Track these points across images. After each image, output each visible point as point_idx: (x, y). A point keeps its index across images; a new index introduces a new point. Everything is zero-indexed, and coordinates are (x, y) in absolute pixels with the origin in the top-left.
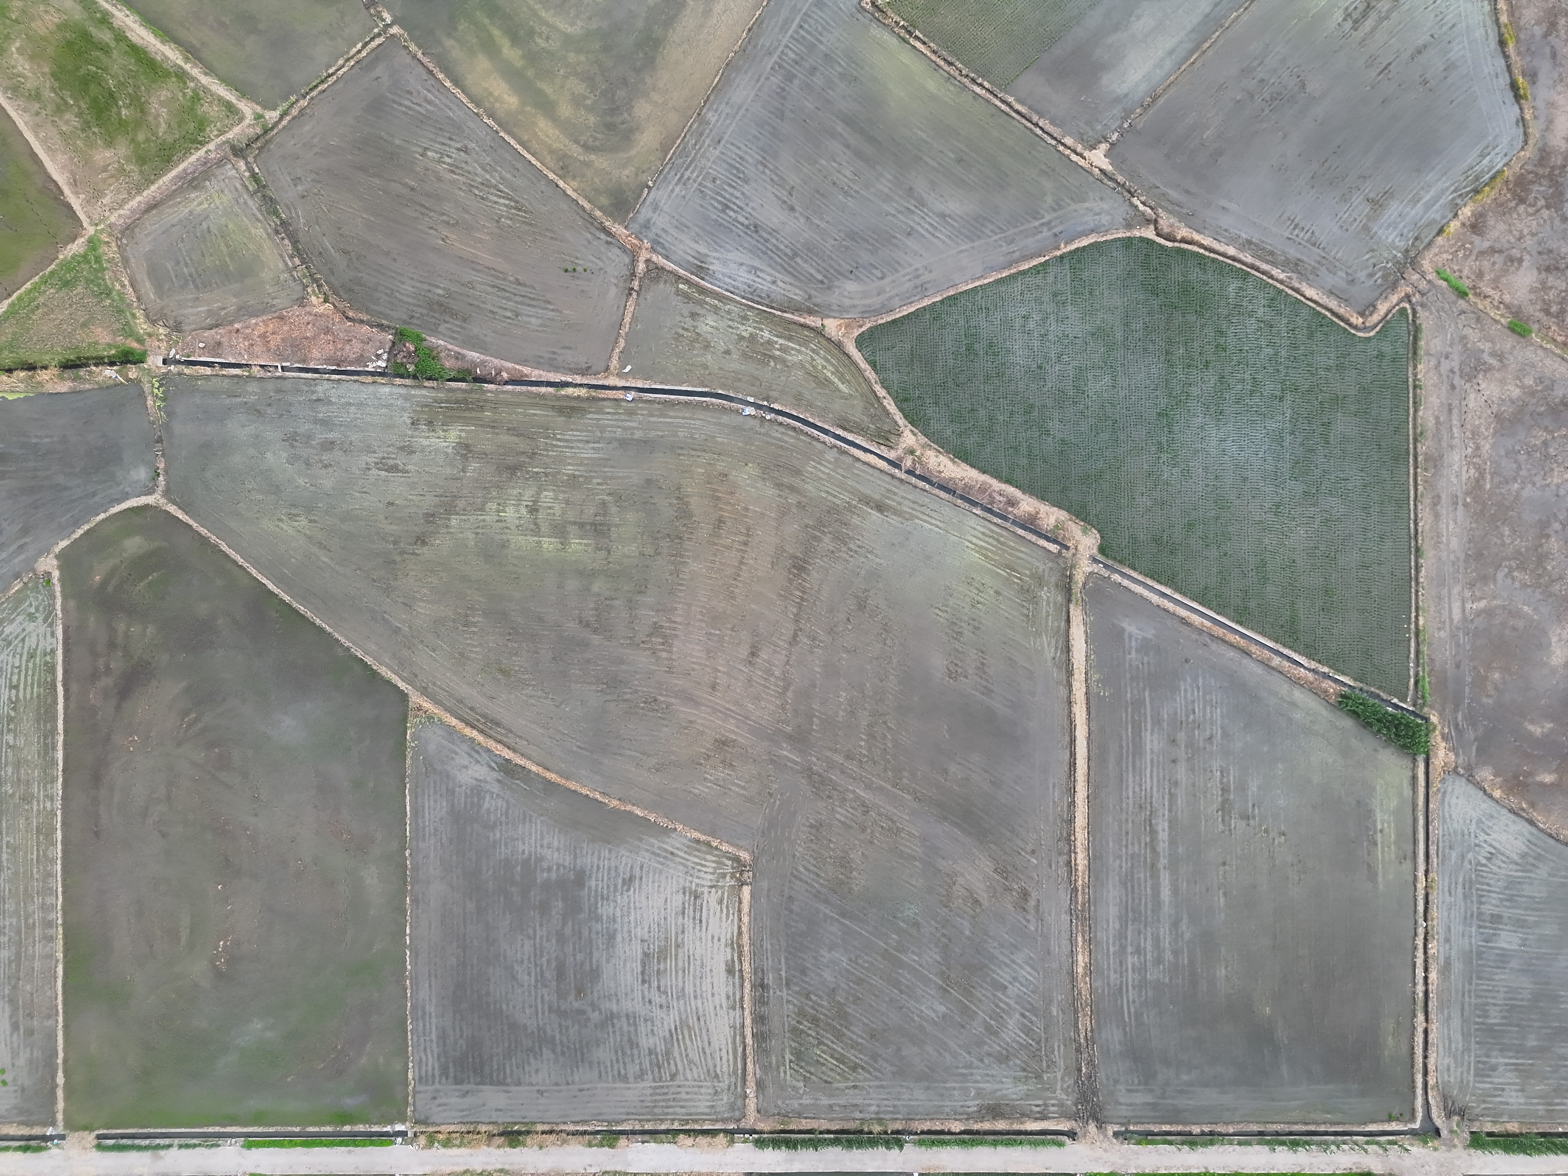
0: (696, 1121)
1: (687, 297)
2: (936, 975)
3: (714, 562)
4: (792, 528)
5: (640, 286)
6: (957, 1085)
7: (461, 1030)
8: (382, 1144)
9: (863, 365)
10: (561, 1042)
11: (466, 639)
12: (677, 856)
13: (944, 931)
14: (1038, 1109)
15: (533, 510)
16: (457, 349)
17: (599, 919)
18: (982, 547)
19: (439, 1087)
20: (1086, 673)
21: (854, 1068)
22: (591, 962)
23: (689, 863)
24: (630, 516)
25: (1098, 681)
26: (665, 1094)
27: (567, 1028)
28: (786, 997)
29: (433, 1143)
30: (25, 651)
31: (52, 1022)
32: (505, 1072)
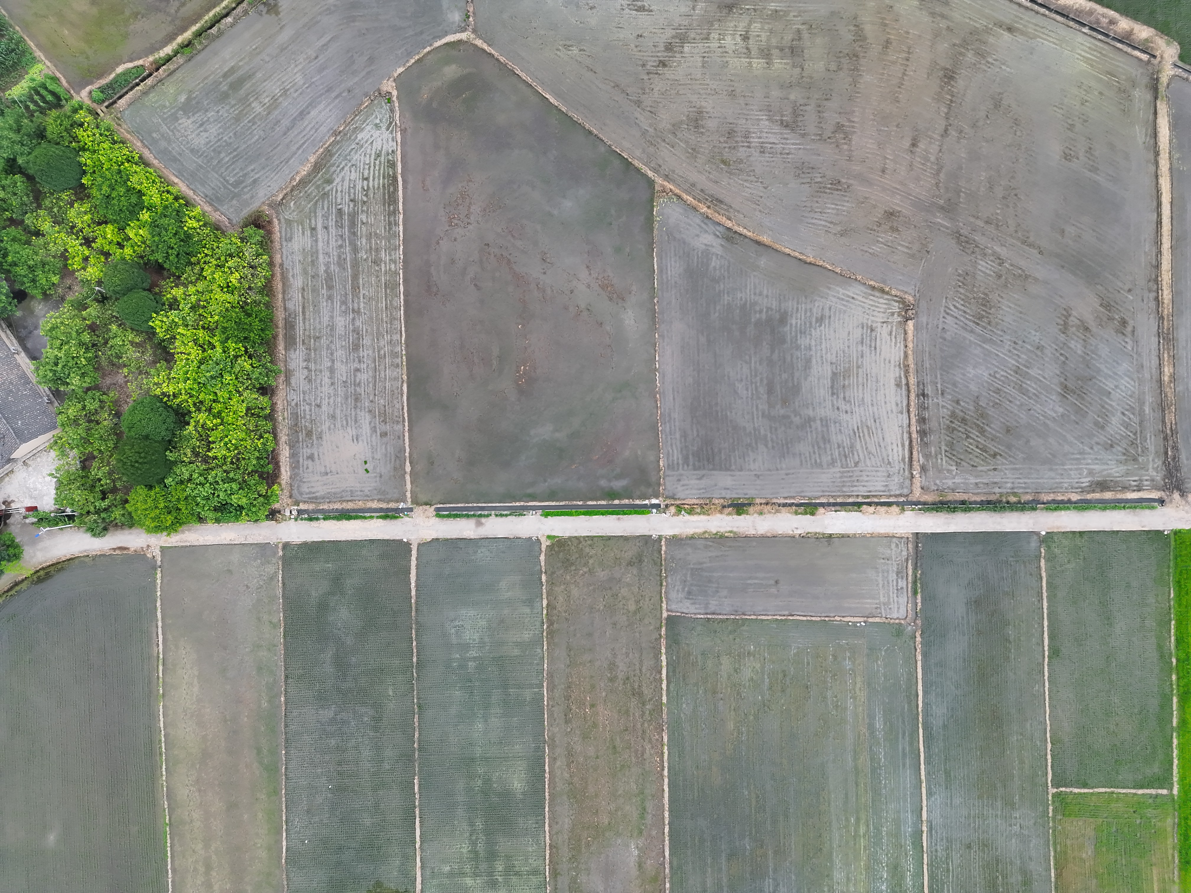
0: (874, 496)
2: (1056, 385)
3: (883, 74)
4: (943, 46)
6: (1073, 467)
7: (698, 431)
8: (643, 513)
10: (772, 440)
11: (697, 138)
12: (857, 300)
13: (1062, 352)
14: (1135, 483)
15: (745, 38)
17: (798, 348)
18: (1088, 58)
19: (683, 472)
20: (1170, 153)
21: (994, 455)
22: (793, 379)
23: (866, 306)
24: (819, 41)
25: (1178, 159)
26: (850, 477)
27: (776, 429)
28: (941, 403)
29: (681, 511)
30: (373, 152)
31: (400, 427)
32: (730, 461)
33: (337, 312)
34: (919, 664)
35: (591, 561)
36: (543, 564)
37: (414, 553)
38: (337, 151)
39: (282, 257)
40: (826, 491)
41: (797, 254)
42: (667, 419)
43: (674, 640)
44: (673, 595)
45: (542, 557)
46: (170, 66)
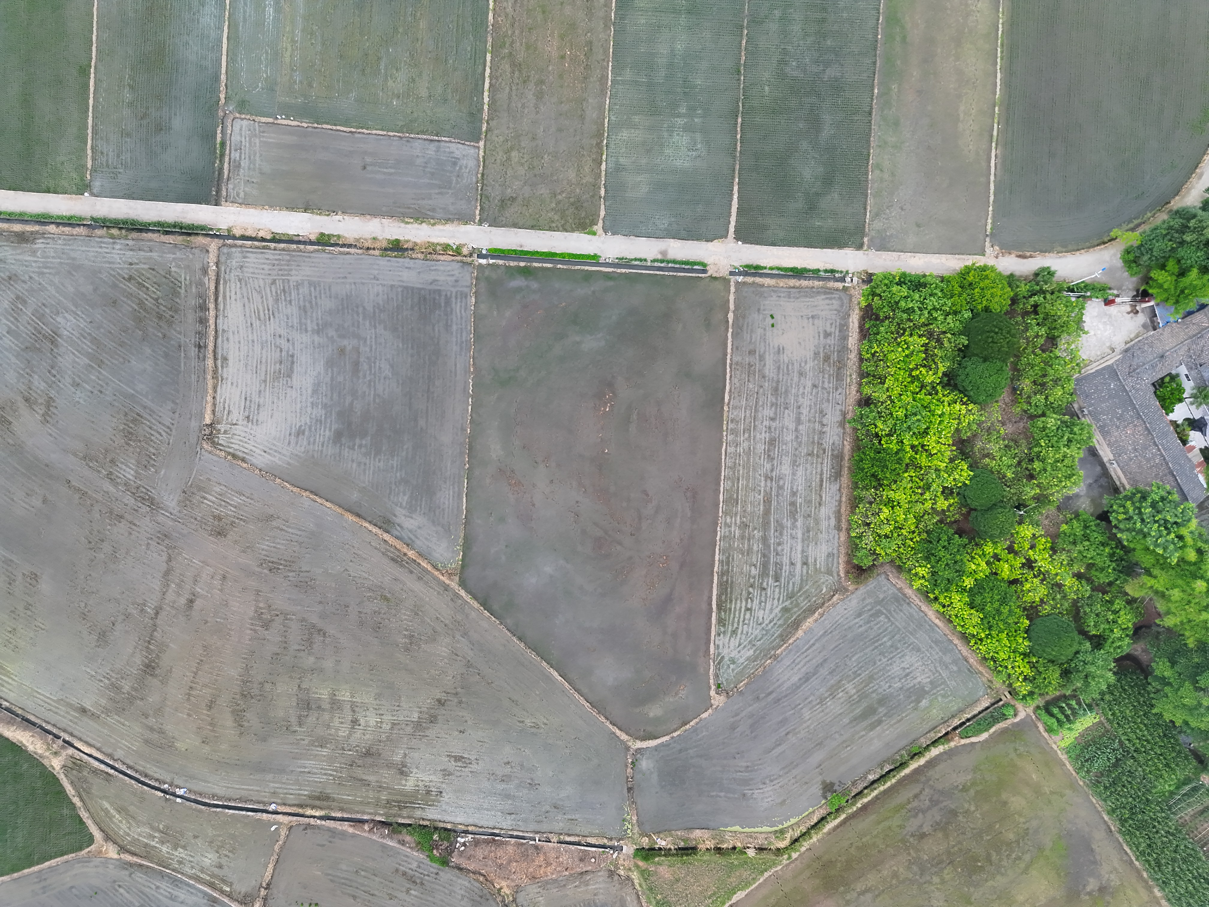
0: (257, 248)
1: (224, 881)
2: (63, 345)
3: (218, 675)
4: (153, 698)
5: (259, 891)
6: (51, 260)
7: (434, 330)
8: (496, 250)
9: (89, 823)
10: (358, 314)
11: (412, 626)
12: (261, 450)
13: (53, 379)
15: (355, 722)
16: (404, 848)
17: (325, 406)
18: (5, 675)
19: (452, 289)
21: (130, 278)
22: (333, 374)
23: (253, 443)
24: (281, 714)
26: (281, 270)
27: (353, 325)
28: (182, 337)
29: (457, 248)
30: (739, 636)
31: (735, 359)
32: (402, 295)
33: (788, 479)
34: (223, 70)
35: (553, 205)
36: (603, 207)
37: (732, 229)
38: (775, 639)
39: (839, 538)
40: (306, 257)
41: (319, 500)
42: (464, 345)
43: (474, 116)
44: (472, 163)
45: (602, 213)
46: (934, 736)
